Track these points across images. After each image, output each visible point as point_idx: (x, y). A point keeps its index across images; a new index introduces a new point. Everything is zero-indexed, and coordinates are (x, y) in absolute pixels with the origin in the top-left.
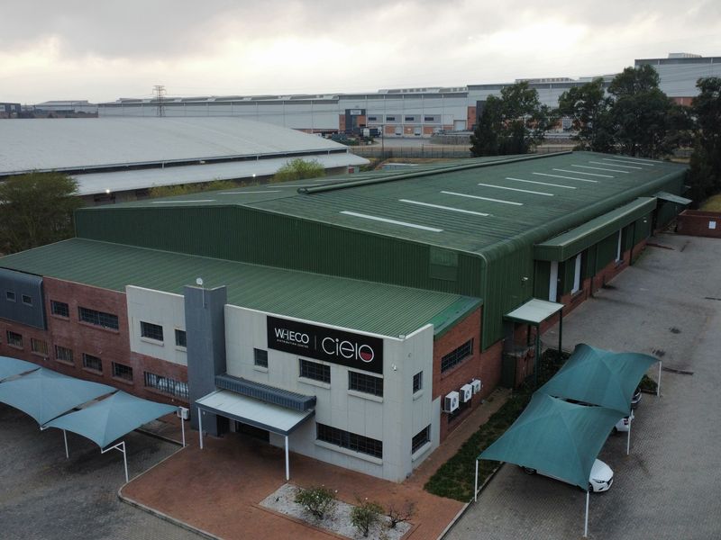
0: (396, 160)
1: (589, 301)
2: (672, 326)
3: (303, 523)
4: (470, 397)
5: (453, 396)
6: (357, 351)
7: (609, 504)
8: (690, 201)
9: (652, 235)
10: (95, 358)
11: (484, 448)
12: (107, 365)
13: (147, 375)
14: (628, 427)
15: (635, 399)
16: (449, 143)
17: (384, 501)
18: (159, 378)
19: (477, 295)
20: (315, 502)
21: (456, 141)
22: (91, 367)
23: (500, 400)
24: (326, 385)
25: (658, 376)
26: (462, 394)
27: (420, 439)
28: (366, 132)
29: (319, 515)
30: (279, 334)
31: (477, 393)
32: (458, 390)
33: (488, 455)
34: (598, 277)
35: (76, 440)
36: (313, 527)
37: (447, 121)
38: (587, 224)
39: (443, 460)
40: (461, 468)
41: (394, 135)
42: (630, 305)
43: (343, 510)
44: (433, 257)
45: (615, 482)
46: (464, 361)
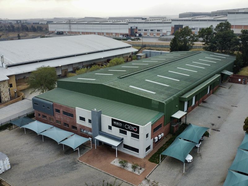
0: (147, 48)
2: (219, 116)
3: (121, 168)
4: (161, 138)
5: (156, 138)
6: (133, 128)
7: (190, 166)
9: (221, 83)
10: (67, 124)
11: (164, 150)
12: (70, 126)
13: (81, 129)
14: (199, 146)
15: (202, 138)
16: (164, 41)
17: (139, 163)
18: (84, 130)
19: (163, 112)
20: (123, 163)
21: (166, 40)
22: (66, 126)
23: (169, 137)
24: (126, 135)
25: (210, 131)
26: (158, 137)
27: (148, 148)
28: (137, 35)
29: (124, 166)
30: (114, 123)
31: (163, 137)
32: (158, 136)
33: (163, 153)
34: (201, 99)
35: (66, 146)
36: (123, 169)
37: (164, 31)
39: (153, 153)
40: (157, 155)
41: (147, 36)
42: (209, 108)
43: (130, 165)
44: (153, 102)
45: (193, 160)
46: (159, 129)
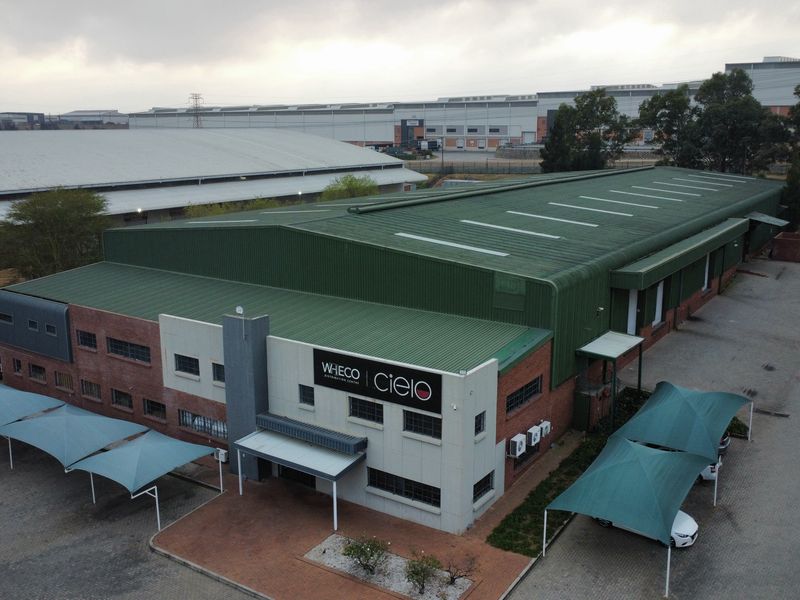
0: (457, 175)
1: (672, 334)
2: (766, 363)
3: (352, 578)
4: (538, 440)
5: (520, 438)
6: (412, 387)
7: (693, 561)
8: (786, 223)
9: (743, 261)
10: (125, 395)
11: (554, 497)
12: (137, 402)
13: (181, 413)
14: (715, 475)
15: (723, 444)
16: (516, 157)
17: (442, 554)
18: (194, 416)
19: (547, 326)
20: (366, 554)
21: (524, 154)
22: (120, 404)
23: (572, 443)
24: (378, 426)
25: (750, 419)
26: (529, 437)
27: (482, 486)
28: (424, 145)
29: (369, 569)
30: (327, 369)
31: (547, 436)
32: (525, 432)
33: (559, 504)
34: (683, 307)
35: (105, 484)
36: (365, 583)
37: (515, 133)
38: (670, 248)
39: (508, 510)
40: (528, 519)
41: (455, 148)
42: (718, 338)
43: (397, 564)
44: (498, 284)
45: (700, 536)
46: (532, 400)
